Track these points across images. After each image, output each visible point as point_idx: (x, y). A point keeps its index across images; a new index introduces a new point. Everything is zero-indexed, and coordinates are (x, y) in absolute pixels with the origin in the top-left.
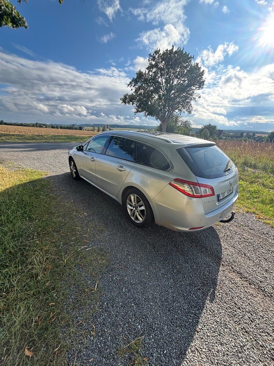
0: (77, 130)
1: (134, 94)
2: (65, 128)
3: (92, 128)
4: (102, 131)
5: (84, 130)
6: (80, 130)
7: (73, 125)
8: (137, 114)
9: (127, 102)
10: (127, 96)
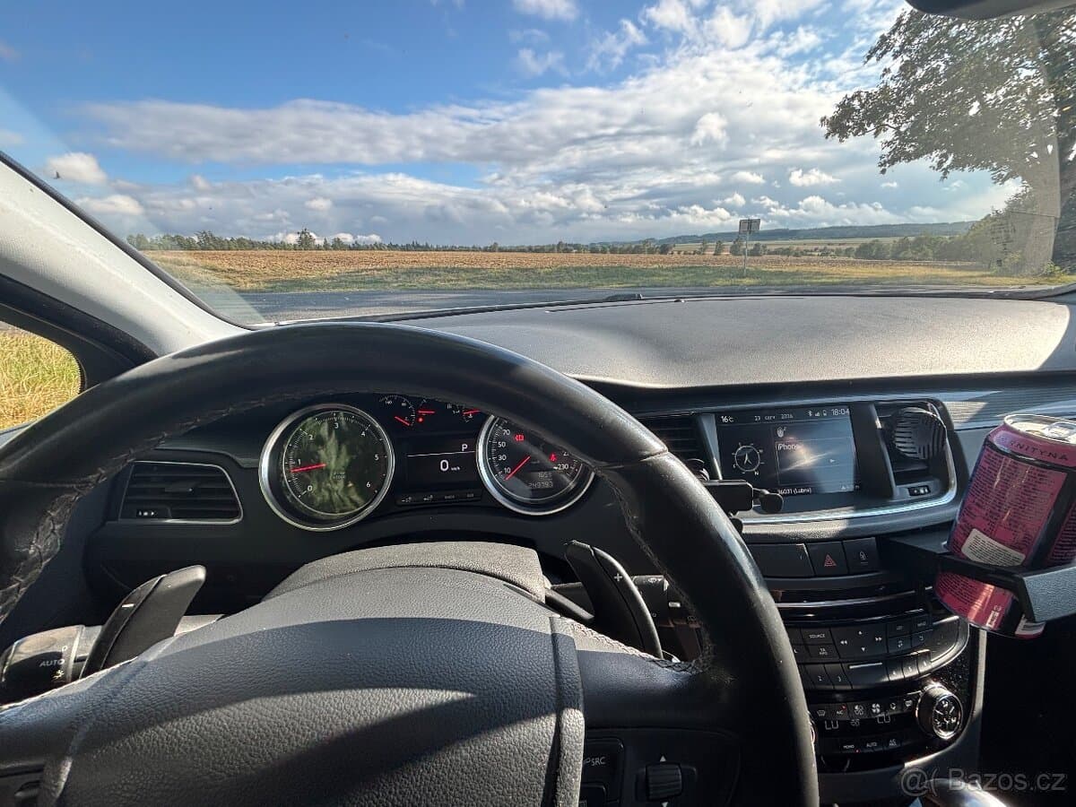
0: (655, 253)
1: (892, 85)
2: (623, 251)
3: (697, 246)
5: (672, 253)
7: (646, 242)
8: (889, 169)
9: (849, 127)
10: (856, 103)
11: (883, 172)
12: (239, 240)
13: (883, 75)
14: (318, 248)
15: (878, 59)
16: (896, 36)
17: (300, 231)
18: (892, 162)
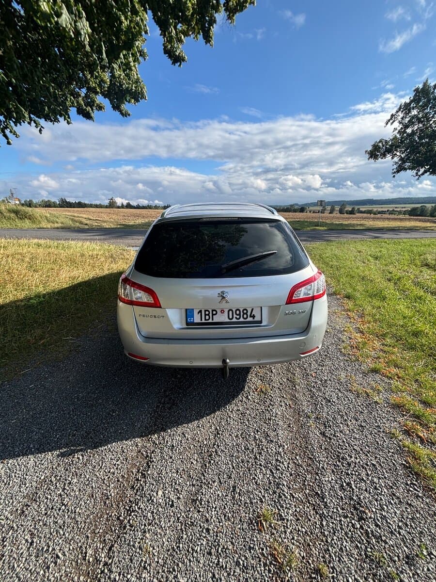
0: (296, 212)
1: (398, 136)
3: (321, 208)
4: (338, 212)
5: (306, 212)
6: (300, 212)
8: (397, 175)
9: (378, 155)
10: (380, 144)
11: (394, 176)
12: (79, 202)
13: (394, 131)
14: (119, 207)
15: (392, 124)
16: (400, 113)
17: (110, 198)
18: (398, 171)
